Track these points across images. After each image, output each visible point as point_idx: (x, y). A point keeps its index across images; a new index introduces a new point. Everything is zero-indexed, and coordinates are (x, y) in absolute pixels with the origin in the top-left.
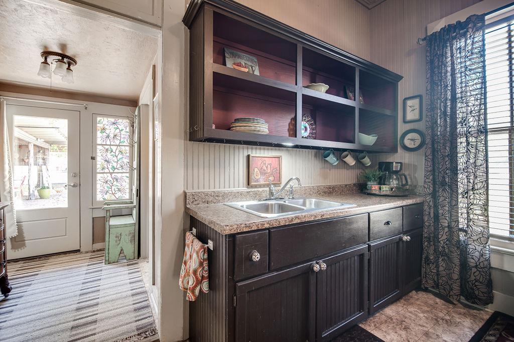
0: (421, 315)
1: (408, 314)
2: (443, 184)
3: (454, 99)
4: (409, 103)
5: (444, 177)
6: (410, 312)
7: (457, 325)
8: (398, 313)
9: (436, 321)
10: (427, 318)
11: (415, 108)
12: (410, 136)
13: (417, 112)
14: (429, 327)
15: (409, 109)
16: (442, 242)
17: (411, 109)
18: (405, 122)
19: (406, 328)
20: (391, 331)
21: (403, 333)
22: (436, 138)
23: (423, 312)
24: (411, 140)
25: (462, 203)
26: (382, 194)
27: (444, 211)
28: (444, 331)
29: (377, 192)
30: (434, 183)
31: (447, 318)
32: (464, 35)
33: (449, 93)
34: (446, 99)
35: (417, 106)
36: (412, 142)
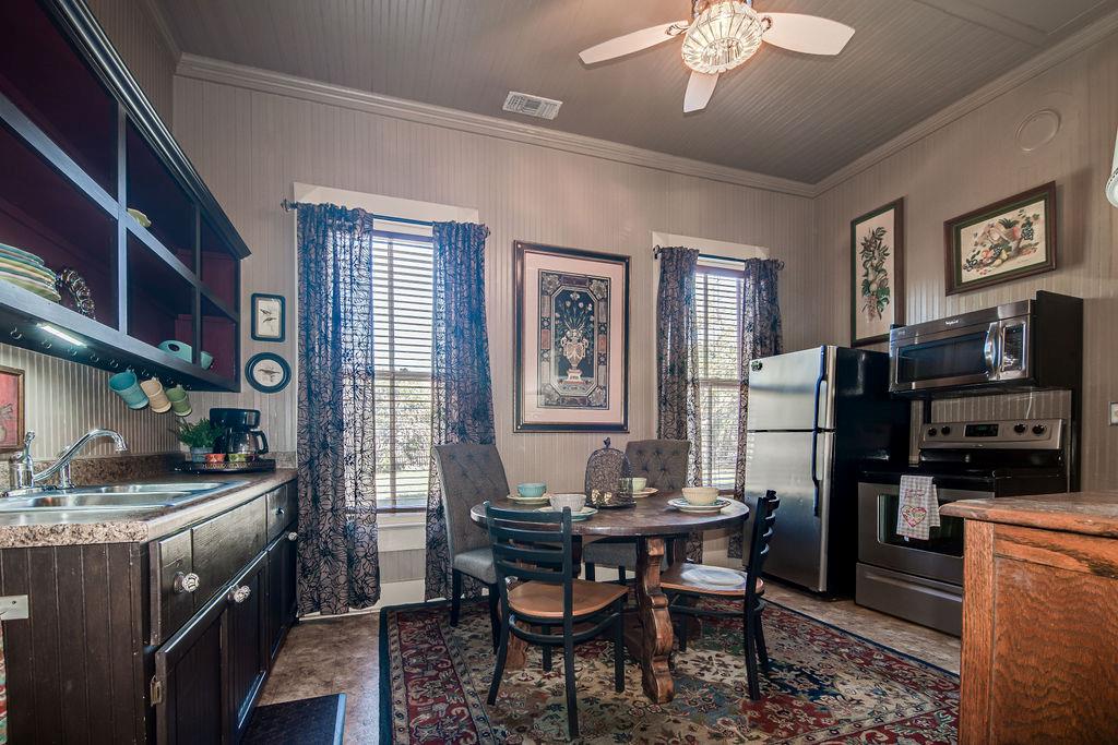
0: (316, 651)
1: (300, 659)
2: (324, 445)
3: (337, 319)
4: (262, 304)
5: (325, 436)
6: (301, 655)
7: (358, 638)
8: (286, 664)
9: (336, 646)
10: (325, 650)
11: (272, 316)
12: (263, 364)
13: (276, 323)
14: (334, 657)
15: (261, 317)
16: (324, 536)
17: (265, 317)
18: (254, 337)
19: (311, 673)
20: (295, 687)
21: (312, 679)
22: (313, 373)
23: (316, 646)
24: (267, 372)
25: (349, 472)
26: (232, 468)
27: (325, 487)
28: (352, 651)
29: (221, 467)
30: (312, 446)
31: (344, 638)
32: (351, 230)
33: (330, 309)
34: (327, 317)
35: (276, 315)
36: (268, 376)
